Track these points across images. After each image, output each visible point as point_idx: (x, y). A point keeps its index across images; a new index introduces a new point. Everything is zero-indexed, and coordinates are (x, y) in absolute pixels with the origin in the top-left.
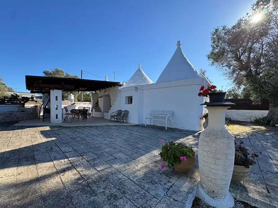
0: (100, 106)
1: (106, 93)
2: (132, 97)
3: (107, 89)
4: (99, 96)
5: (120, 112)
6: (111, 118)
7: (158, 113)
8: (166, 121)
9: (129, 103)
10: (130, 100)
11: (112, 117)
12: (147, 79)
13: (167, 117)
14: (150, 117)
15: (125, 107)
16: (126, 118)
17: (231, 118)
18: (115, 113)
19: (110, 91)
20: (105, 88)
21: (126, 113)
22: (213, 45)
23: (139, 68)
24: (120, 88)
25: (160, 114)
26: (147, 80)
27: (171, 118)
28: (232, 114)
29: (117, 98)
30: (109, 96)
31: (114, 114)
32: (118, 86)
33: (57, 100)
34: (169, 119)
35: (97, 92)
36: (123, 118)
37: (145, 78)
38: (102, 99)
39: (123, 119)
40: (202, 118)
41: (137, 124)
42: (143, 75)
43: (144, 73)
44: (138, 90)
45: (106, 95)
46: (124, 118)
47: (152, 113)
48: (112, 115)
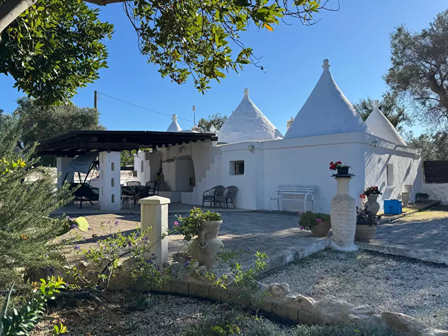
0: (166, 179)
1: (184, 154)
2: (243, 161)
3: (184, 144)
4: (164, 159)
5: (219, 190)
6: (203, 201)
7: (291, 190)
8: (305, 201)
9: (236, 174)
10: (239, 168)
11: (205, 198)
12: (264, 121)
13: (306, 196)
14: (277, 196)
15: (229, 180)
16: (233, 200)
17: (443, 200)
18: (210, 191)
19: (191, 149)
20: (180, 143)
21: (233, 190)
22: (394, 57)
23: (246, 97)
24: (214, 144)
25: (295, 190)
26: (263, 123)
27: (313, 197)
28: (443, 193)
29: (211, 164)
30: (189, 159)
31: (208, 193)
32: (212, 140)
33: (113, 169)
34: (309, 199)
35: (158, 149)
36: (227, 199)
37: (260, 119)
38: (173, 164)
39: (227, 202)
40: (362, 197)
41: (254, 209)
42: (254, 113)
43: (258, 109)
44: (256, 151)
45: (183, 156)
46: (229, 200)
47: (280, 190)
48: (205, 195)
